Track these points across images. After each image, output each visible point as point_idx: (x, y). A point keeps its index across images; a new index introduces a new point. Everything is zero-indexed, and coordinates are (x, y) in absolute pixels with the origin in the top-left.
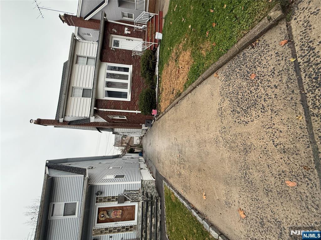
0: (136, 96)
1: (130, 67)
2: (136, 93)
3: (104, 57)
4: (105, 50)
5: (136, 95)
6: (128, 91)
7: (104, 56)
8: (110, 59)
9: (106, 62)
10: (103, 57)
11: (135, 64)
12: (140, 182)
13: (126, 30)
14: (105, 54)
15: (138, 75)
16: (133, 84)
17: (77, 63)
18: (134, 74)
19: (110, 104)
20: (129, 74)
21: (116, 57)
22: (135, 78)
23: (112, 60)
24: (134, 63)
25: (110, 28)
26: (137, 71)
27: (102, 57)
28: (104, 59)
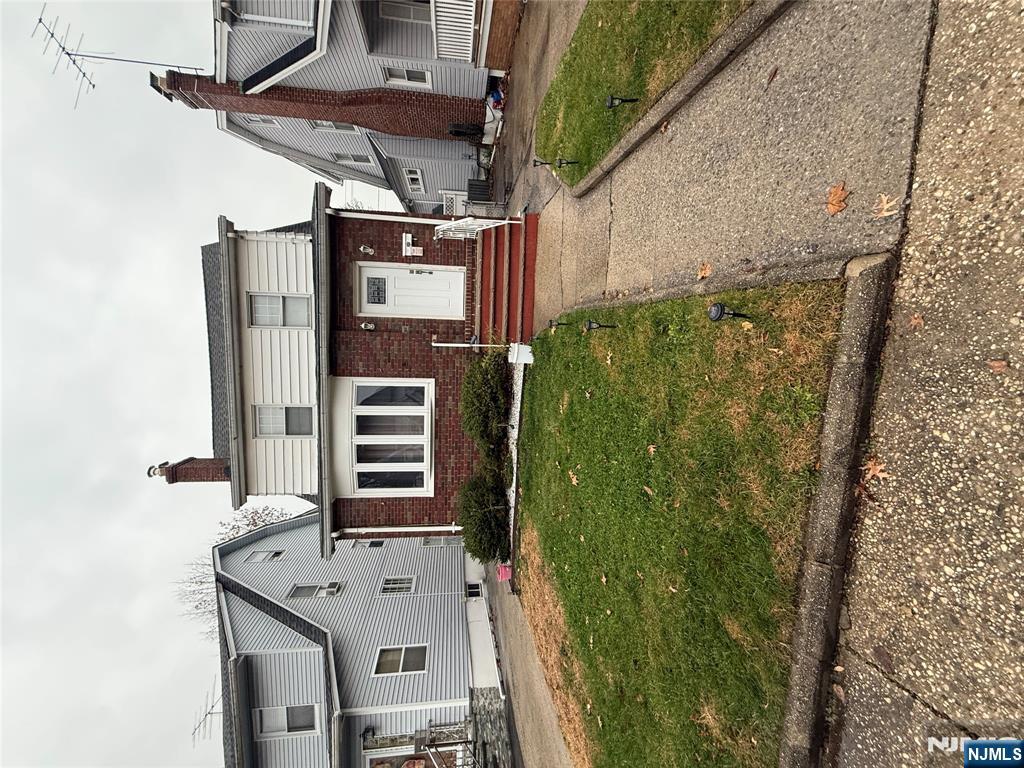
0: (449, 480)
1: (429, 385)
2: (449, 471)
3: (343, 361)
4: (343, 334)
5: (449, 476)
6: (425, 467)
7: (342, 355)
8: (361, 364)
9: (351, 375)
10: (340, 361)
11: (444, 374)
12: (466, 702)
13: (408, 245)
14: (343, 347)
15: (453, 413)
16: (440, 442)
17: (252, 323)
18: (440, 411)
19: (376, 510)
20: (425, 411)
21: (381, 357)
22: (445, 421)
23: (368, 366)
24: (441, 371)
25: (350, 240)
26: (450, 398)
27: (336, 358)
28: (342, 367)
